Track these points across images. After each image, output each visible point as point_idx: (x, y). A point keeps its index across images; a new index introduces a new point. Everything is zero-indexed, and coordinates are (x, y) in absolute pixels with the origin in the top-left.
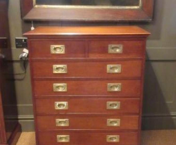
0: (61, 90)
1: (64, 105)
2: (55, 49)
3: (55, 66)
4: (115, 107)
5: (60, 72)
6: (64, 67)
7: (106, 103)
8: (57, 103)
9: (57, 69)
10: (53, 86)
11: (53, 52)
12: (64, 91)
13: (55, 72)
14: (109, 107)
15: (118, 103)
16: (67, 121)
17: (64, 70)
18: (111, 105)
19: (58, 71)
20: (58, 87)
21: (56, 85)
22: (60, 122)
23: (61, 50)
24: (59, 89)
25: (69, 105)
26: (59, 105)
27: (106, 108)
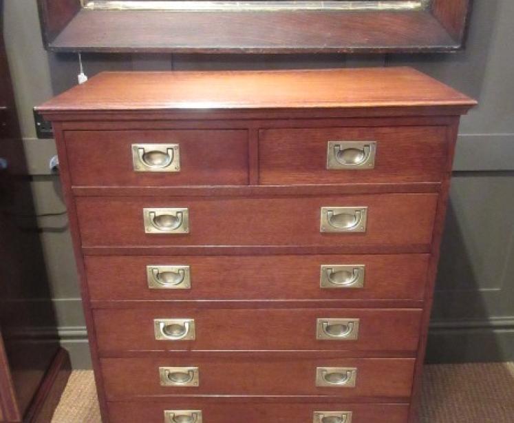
0: (170, 284)
1: (182, 329)
2: (147, 156)
3: (150, 212)
4: (343, 335)
5: (166, 228)
6: (179, 215)
7: (314, 323)
8: (162, 323)
9: (158, 219)
10: (145, 273)
11: (141, 166)
12: (182, 286)
13: (152, 230)
14: (321, 335)
15: (353, 323)
16: (192, 371)
17: (177, 224)
18: (328, 328)
19: (163, 226)
20: (161, 276)
21: (154, 269)
22: (171, 375)
23: (168, 161)
24: (165, 281)
25: (198, 327)
26: (168, 329)
27: (313, 336)
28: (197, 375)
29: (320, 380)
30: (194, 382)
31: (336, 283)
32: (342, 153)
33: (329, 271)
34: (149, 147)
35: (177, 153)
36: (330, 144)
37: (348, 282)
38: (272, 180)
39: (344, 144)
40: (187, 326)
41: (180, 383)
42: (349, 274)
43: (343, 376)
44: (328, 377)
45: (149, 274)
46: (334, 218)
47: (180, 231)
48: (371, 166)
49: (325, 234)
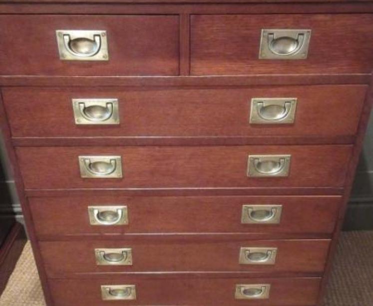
1: (115, 215)
2: (74, 43)
3: (79, 103)
4: (267, 220)
5: (95, 119)
6: (109, 106)
7: (240, 210)
8: (96, 210)
9: (88, 110)
10: (78, 163)
11: (68, 55)
12: (114, 175)
13: (82, 120)
14: (246, 219)
15: (276, 208)
16: (126, 252)
17: (107, 115)
18: (253, 214)
19: (93, 117)
20: (93, 166)
21: (85, 159)
22: (106, 256)
23: (96, 50)
24: (97, 170)
25: (132, 212)
26: (101, 215)
27: (239, 220)
28: (130, 255)
29: (243, 259)
30: (128, 262)
31: (263, 172)
32: (275, 41)
33: (257, 161)
34: (76, 34)
35: (104, 40)
36: (264, 32)
37: (275, 171)
38: (203, 70)
39: (278, 32)
40: (120, 212)
41: (114, 262)
42: (275, 164)
43: (264, 255)
44: (250, 256)
45: (81, 164)
46: (263, 109)
47: (111, 122)
48: (304, 56)
49: (254, 125)
